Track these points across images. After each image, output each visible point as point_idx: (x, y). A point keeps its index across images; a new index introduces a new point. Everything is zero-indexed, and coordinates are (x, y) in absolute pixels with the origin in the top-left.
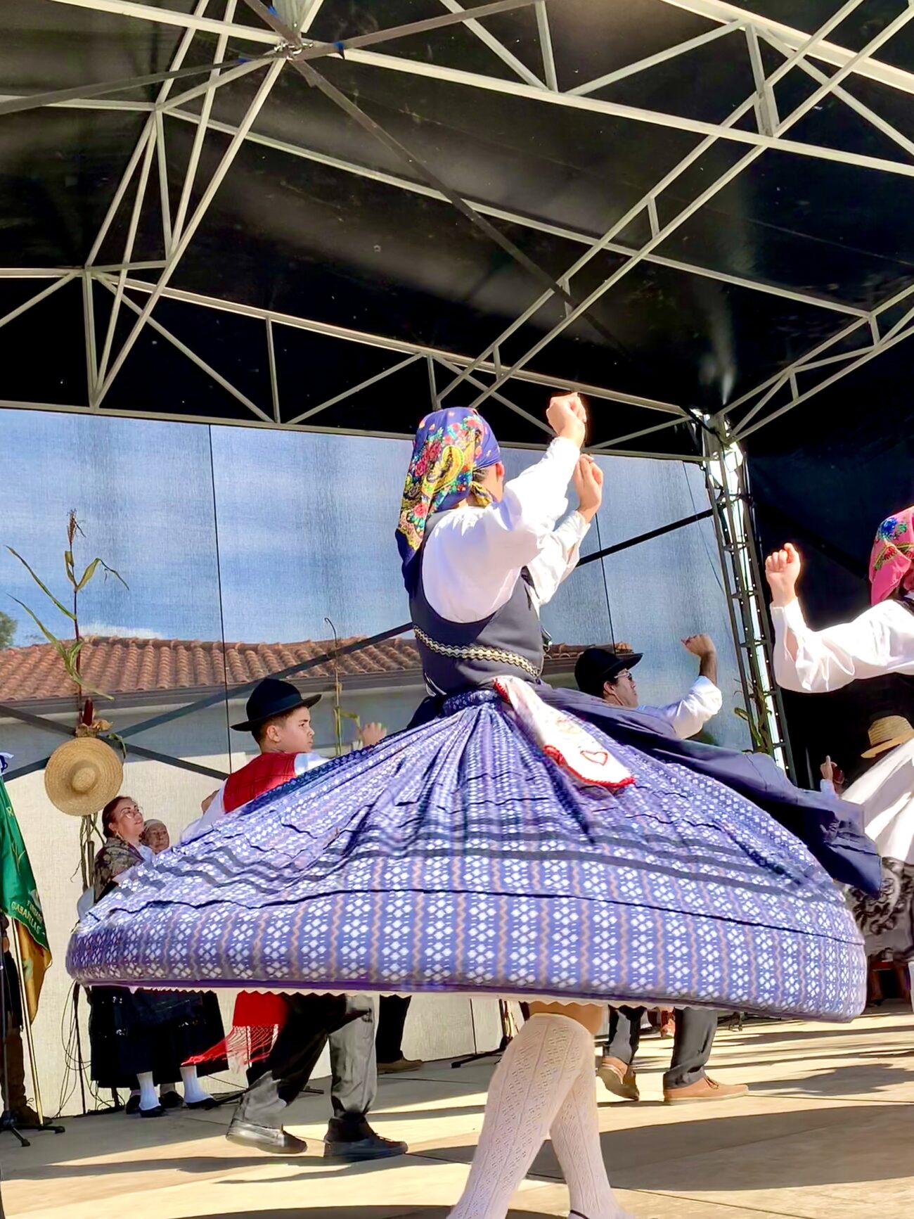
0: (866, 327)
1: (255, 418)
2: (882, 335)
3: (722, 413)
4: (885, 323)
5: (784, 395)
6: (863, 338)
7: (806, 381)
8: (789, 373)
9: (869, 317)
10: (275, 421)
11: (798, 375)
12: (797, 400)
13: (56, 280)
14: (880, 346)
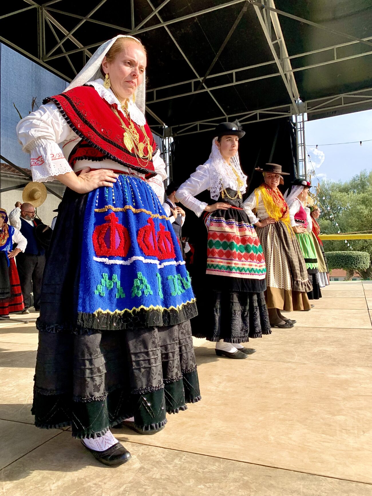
3: (172, 127)
5: (195, 128)
7: (202, 127)
8: (198, 123)
9: (227, 117)
12: (199, 131)
13: (31, 6)
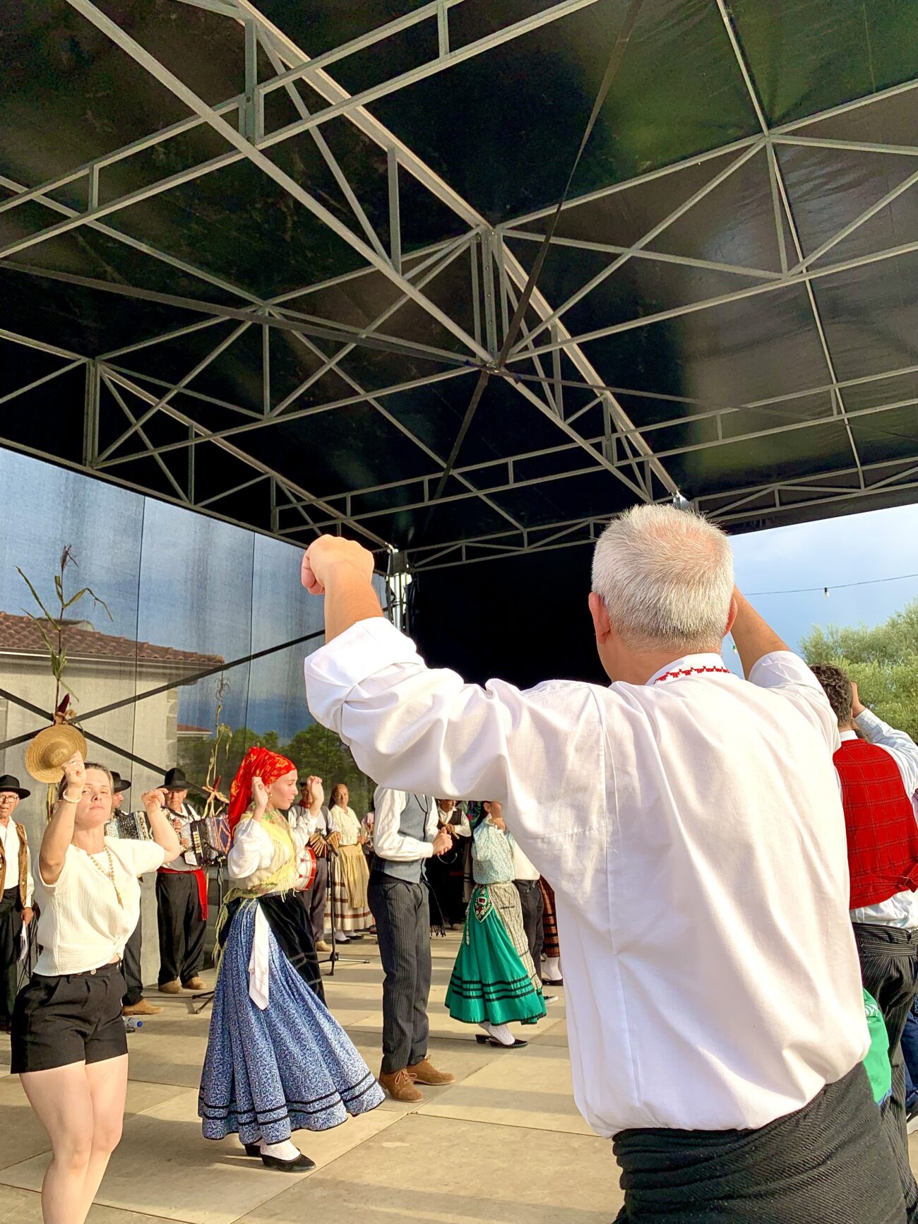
0: (521, 535)
1: (177, 496)
2: (529, 545)
3: (406, 552)
4: (533, 538)
5: (456, 555)
6: (517, 540)
7: (472, 552)
8: (463, 543)
9: (525, 531)
10: (190, 501)
11: (467, 547)
12: (464, 561)
13: (74, 361)
14: (527, 550)
